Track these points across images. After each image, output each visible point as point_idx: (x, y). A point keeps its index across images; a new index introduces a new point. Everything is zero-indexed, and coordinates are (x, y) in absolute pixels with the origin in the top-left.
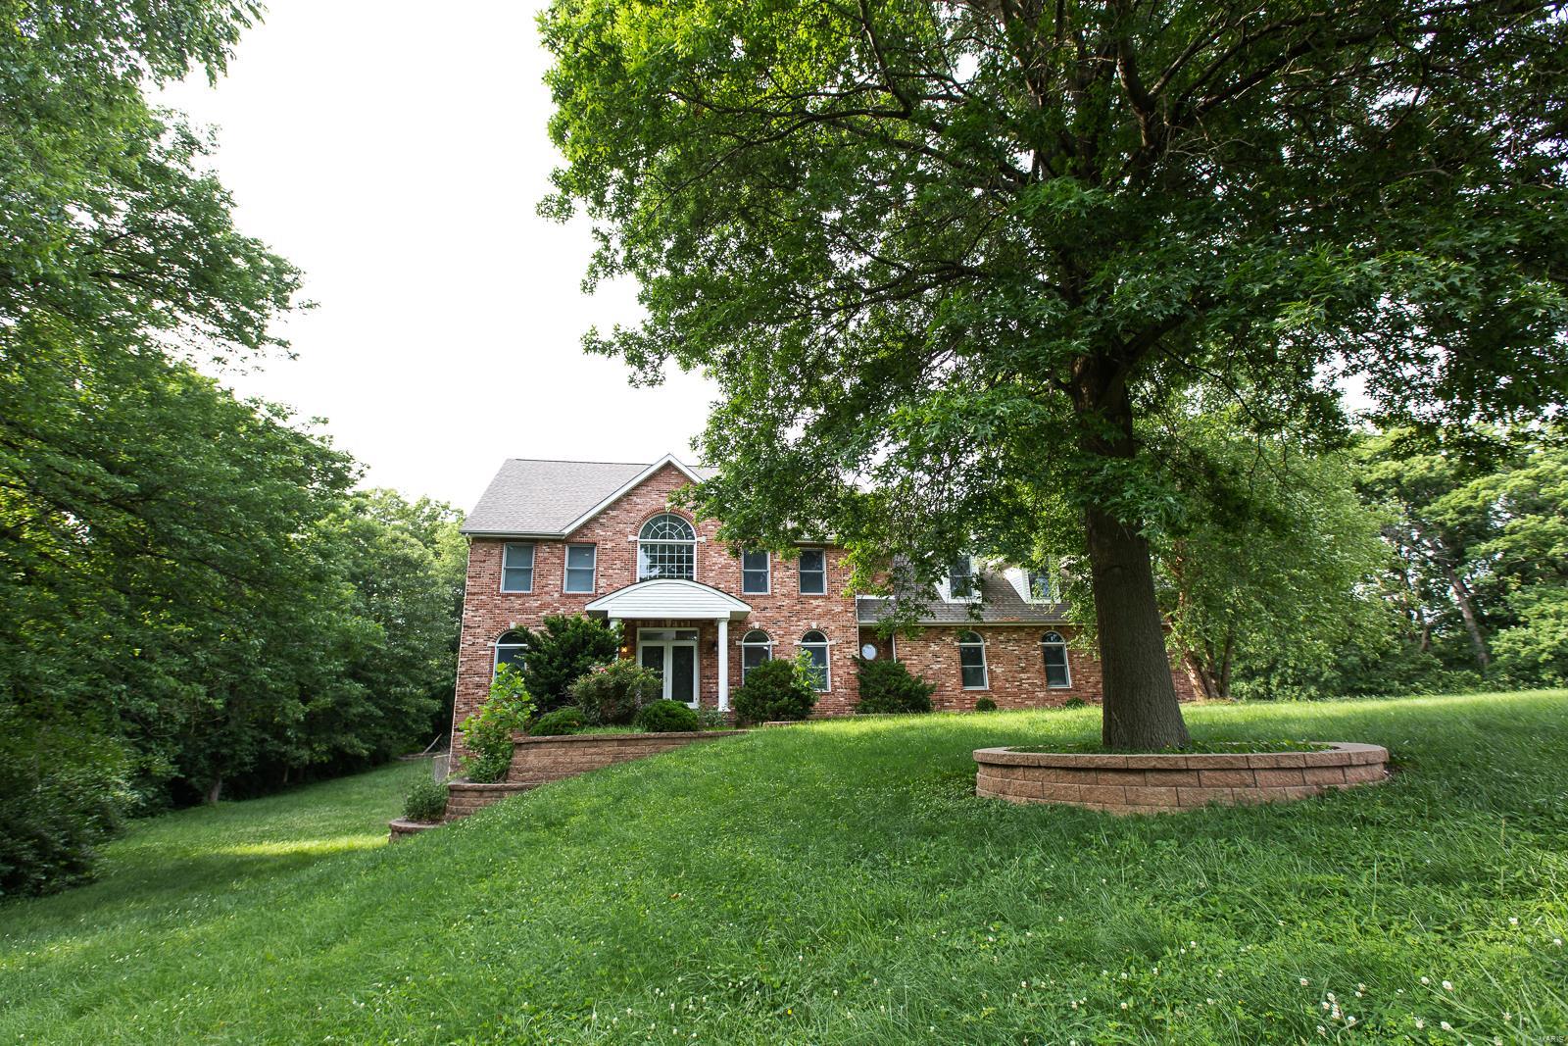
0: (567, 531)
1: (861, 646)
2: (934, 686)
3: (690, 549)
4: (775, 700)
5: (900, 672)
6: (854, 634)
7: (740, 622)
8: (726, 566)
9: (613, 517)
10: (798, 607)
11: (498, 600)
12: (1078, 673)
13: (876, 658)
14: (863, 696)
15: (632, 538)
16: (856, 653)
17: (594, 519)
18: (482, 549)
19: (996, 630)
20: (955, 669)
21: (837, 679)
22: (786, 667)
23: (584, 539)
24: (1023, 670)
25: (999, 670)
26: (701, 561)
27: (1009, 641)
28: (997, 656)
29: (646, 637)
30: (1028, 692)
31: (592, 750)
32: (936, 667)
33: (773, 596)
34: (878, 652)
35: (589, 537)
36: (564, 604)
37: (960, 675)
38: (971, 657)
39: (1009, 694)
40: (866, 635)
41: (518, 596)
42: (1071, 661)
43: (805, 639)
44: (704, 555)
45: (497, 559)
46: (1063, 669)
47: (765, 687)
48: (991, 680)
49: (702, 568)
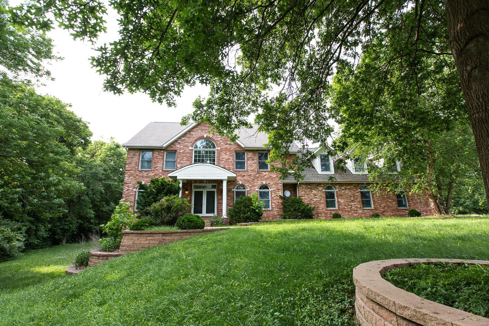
0: (164, 146)
1: (284, 191)
2: (314, 208)
3: (214, 153)
4: (244, 214)
5: (300, 202)
6: (281, 187)
7: (234, 181)
8: (229, 159)
9: (184, 140)
10: (258, 175)
11: (138, 173)
12: (376, 202)
13: (290, 196)
14: (285, 212)
15: (190, 148)
16: (281, 194)
17: (176, 141)
18: (132, 153)
19: (341, 184)
20: (323, 201)
21: (273, 204)
22: (250, 199)
23: (172, 149)
24: (352, 201)
25: (342, 201)
26: (218, 157)
27: (346, 189)
28: (341, 195)
29: (196, 187)
30: (354, 210)
31: (150, 238)
32: (315, 200)
33: (247, 171)
34: (291, 193)
35: (174, 148)
36: (163, 174)
37: (325, 203)
38: (330, 196)
39: (346, 211)
40: (286, 186)
41: (146, 171)
42: (373, 198)
43: (260, 188)
44: (219, 154)
45: (138, 157)
46: (369, 201)
47: (240, 208)
48: (339, 205)
49: (219, 160)
